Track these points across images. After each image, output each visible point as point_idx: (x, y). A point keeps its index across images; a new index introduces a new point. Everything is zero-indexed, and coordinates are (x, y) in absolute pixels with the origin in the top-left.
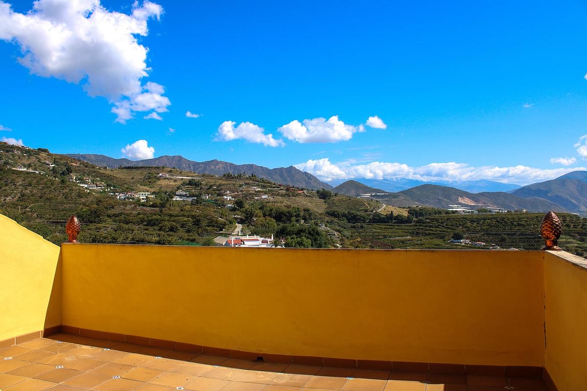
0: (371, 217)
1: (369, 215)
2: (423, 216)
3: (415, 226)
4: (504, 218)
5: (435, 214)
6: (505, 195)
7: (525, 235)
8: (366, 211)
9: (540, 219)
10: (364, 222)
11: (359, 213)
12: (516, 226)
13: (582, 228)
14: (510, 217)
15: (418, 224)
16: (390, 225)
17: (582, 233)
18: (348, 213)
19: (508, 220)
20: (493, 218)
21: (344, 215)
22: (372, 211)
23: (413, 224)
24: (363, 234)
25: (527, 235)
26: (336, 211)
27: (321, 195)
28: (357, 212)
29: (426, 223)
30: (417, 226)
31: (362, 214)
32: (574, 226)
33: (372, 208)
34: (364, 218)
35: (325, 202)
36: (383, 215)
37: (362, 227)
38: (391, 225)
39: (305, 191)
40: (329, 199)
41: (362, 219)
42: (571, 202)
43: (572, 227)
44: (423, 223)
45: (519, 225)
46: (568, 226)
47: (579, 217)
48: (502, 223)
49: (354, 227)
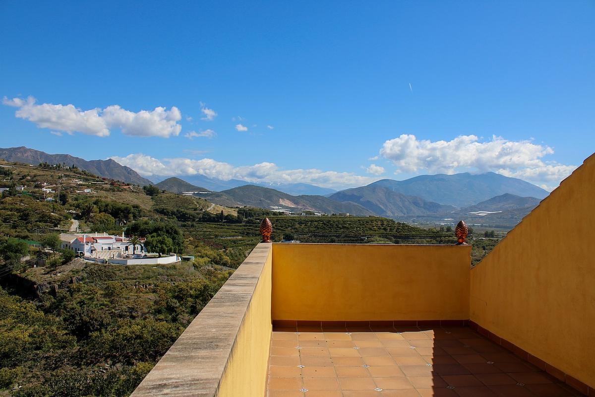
0: (201, 216)
1: (198, 214)
2: (253, 216)
3: (245, 226)
4: (330, 221)
5: (263, 214)
6: (322, 199)
7: (349, 237)
8: (195, 209)
9: (362, 222)
10: (194, 220)
11: (188, 212)
12: (341, 229)
13: (396, 231)
14: (335, 220)
15: (248, 224)
16: (219, 225)
17: (397, 236)
18: (177, 211)
19: (334, 222)
20: (319, 220)
21: (173, 213)
22: (201, 210)
23: (244, 224)
24: (194, 233)
25: (351, 237)
26: (166, 209)
27: (148, 191)
28: (186, 211)
29: (256, 223)
30: (247, 226)
31: (192, 212)
32: (390, 229)
33: (201, 207)
34: (194, 217)
35: (152, 198)
36: (213, 214)
37: (193, 226)
38: (221, 225)
39: (131, 187)
40: (156, 196)
41: (192, 217)
42: (379, 207)
43: (389, 230)
44: (253, 223)
45: (344, 227)
46: (385, 229)
47: (394, 222)
48: (328, 225)
49: (184, 226)
